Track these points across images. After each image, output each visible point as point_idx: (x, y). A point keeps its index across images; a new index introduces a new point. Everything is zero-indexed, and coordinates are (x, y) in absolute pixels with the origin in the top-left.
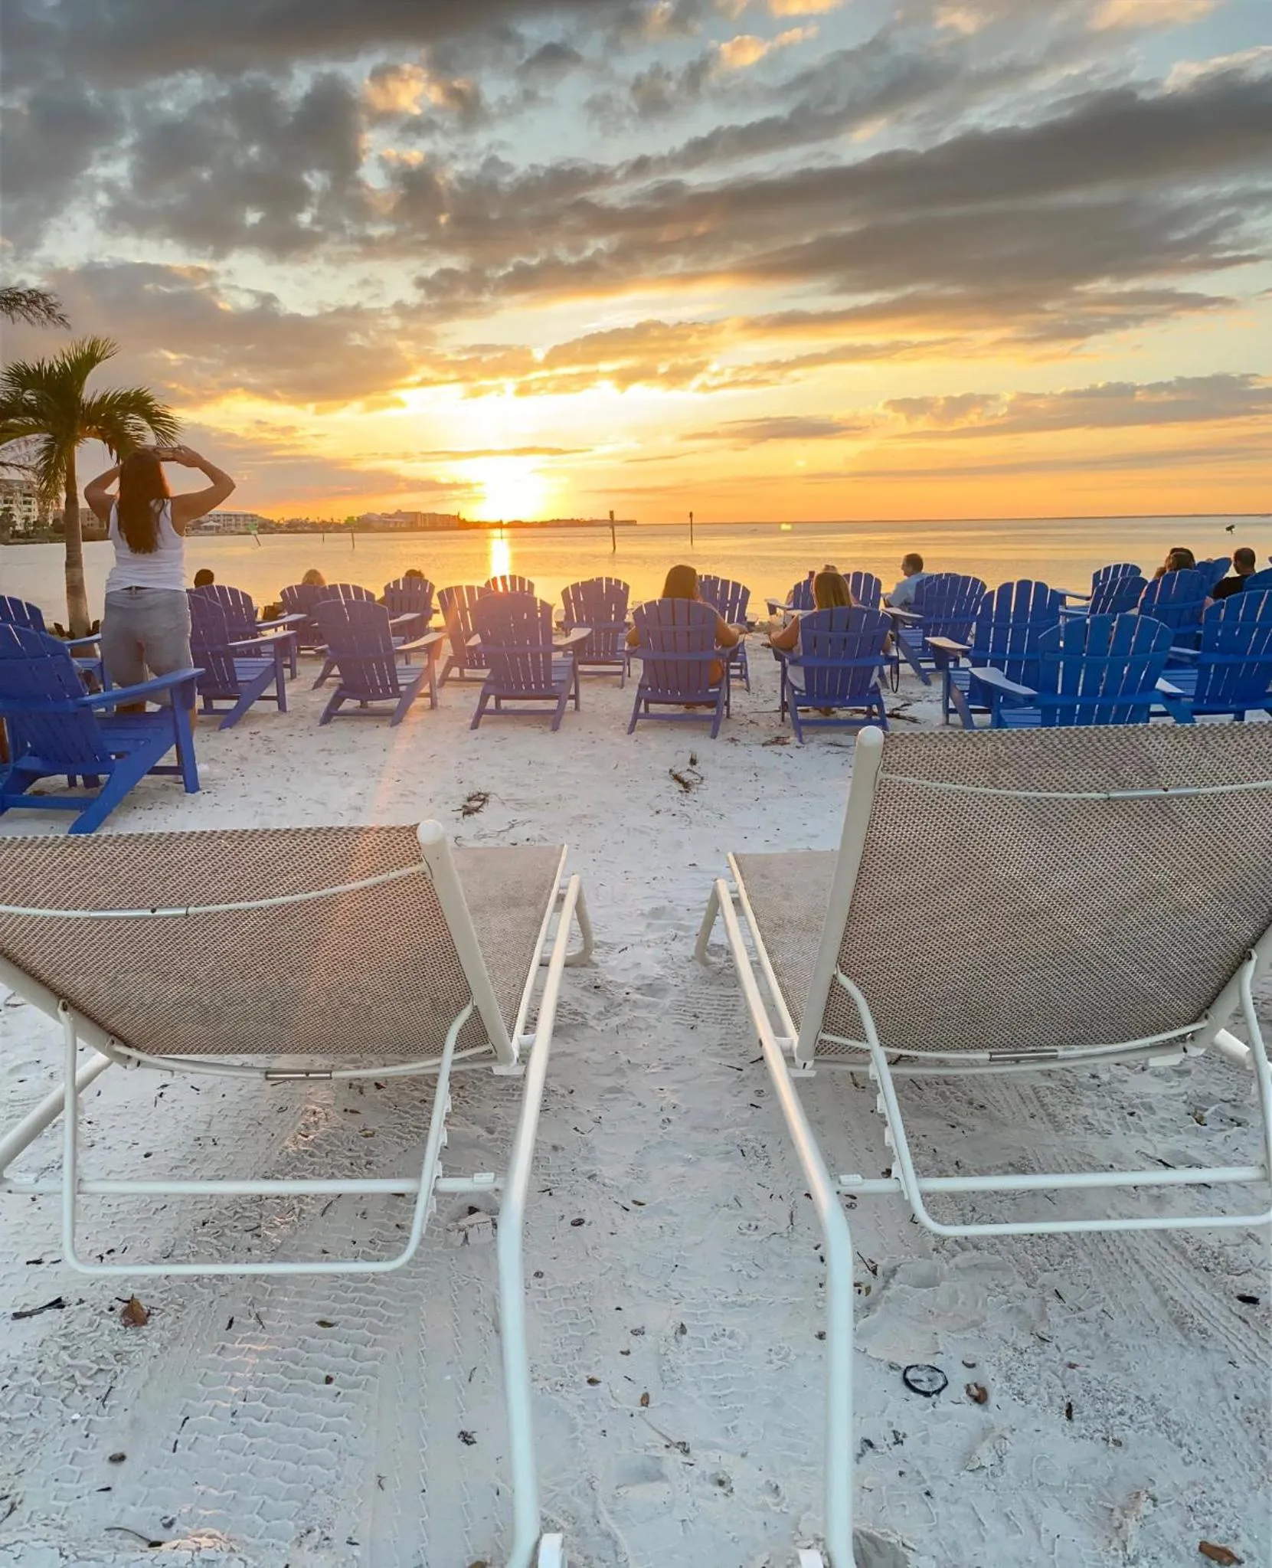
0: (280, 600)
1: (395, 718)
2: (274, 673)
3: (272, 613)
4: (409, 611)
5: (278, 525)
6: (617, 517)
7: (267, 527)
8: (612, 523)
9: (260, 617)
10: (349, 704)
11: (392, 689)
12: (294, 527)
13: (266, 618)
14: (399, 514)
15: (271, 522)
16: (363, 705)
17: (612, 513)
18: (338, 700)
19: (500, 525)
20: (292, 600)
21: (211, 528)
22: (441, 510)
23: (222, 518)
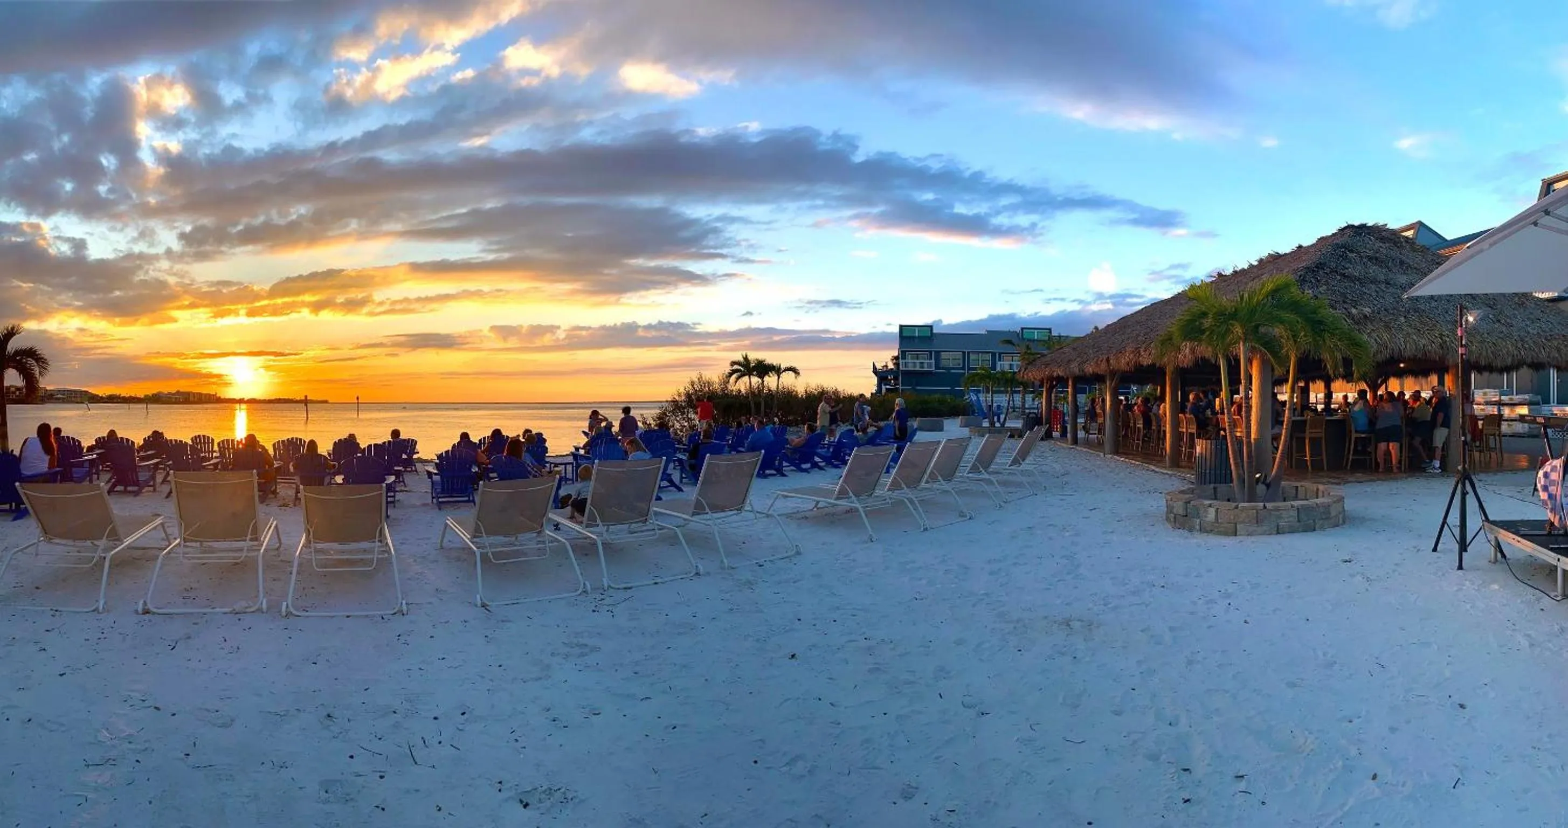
0: (94, 443)
1: (136, 494)
2: (89, 474)
3: (90, 449)
4: (152, 450)
5: (102, 398)
6: (308, 398)
7: (95, 399)
8: (306, 402)
9: (85, 451)
10: (119, 488)
11: (136, 483)
12: (112, 399)
13: (88, 451)
14: (178, 392)
15: (98, 396)
16: (125, 489)
17: (306, 397)
18: (114, 485)
19: (241, 401)
20: (100, 442)
21: (59, 399)
22: (205, 391)
23: (66, 393)
